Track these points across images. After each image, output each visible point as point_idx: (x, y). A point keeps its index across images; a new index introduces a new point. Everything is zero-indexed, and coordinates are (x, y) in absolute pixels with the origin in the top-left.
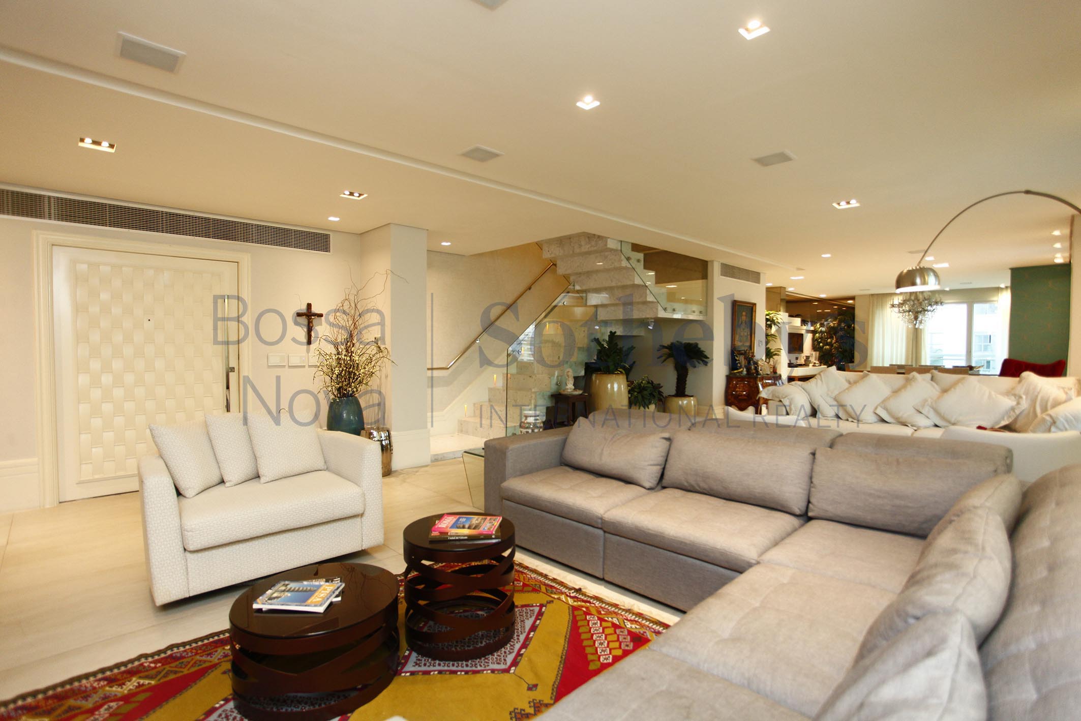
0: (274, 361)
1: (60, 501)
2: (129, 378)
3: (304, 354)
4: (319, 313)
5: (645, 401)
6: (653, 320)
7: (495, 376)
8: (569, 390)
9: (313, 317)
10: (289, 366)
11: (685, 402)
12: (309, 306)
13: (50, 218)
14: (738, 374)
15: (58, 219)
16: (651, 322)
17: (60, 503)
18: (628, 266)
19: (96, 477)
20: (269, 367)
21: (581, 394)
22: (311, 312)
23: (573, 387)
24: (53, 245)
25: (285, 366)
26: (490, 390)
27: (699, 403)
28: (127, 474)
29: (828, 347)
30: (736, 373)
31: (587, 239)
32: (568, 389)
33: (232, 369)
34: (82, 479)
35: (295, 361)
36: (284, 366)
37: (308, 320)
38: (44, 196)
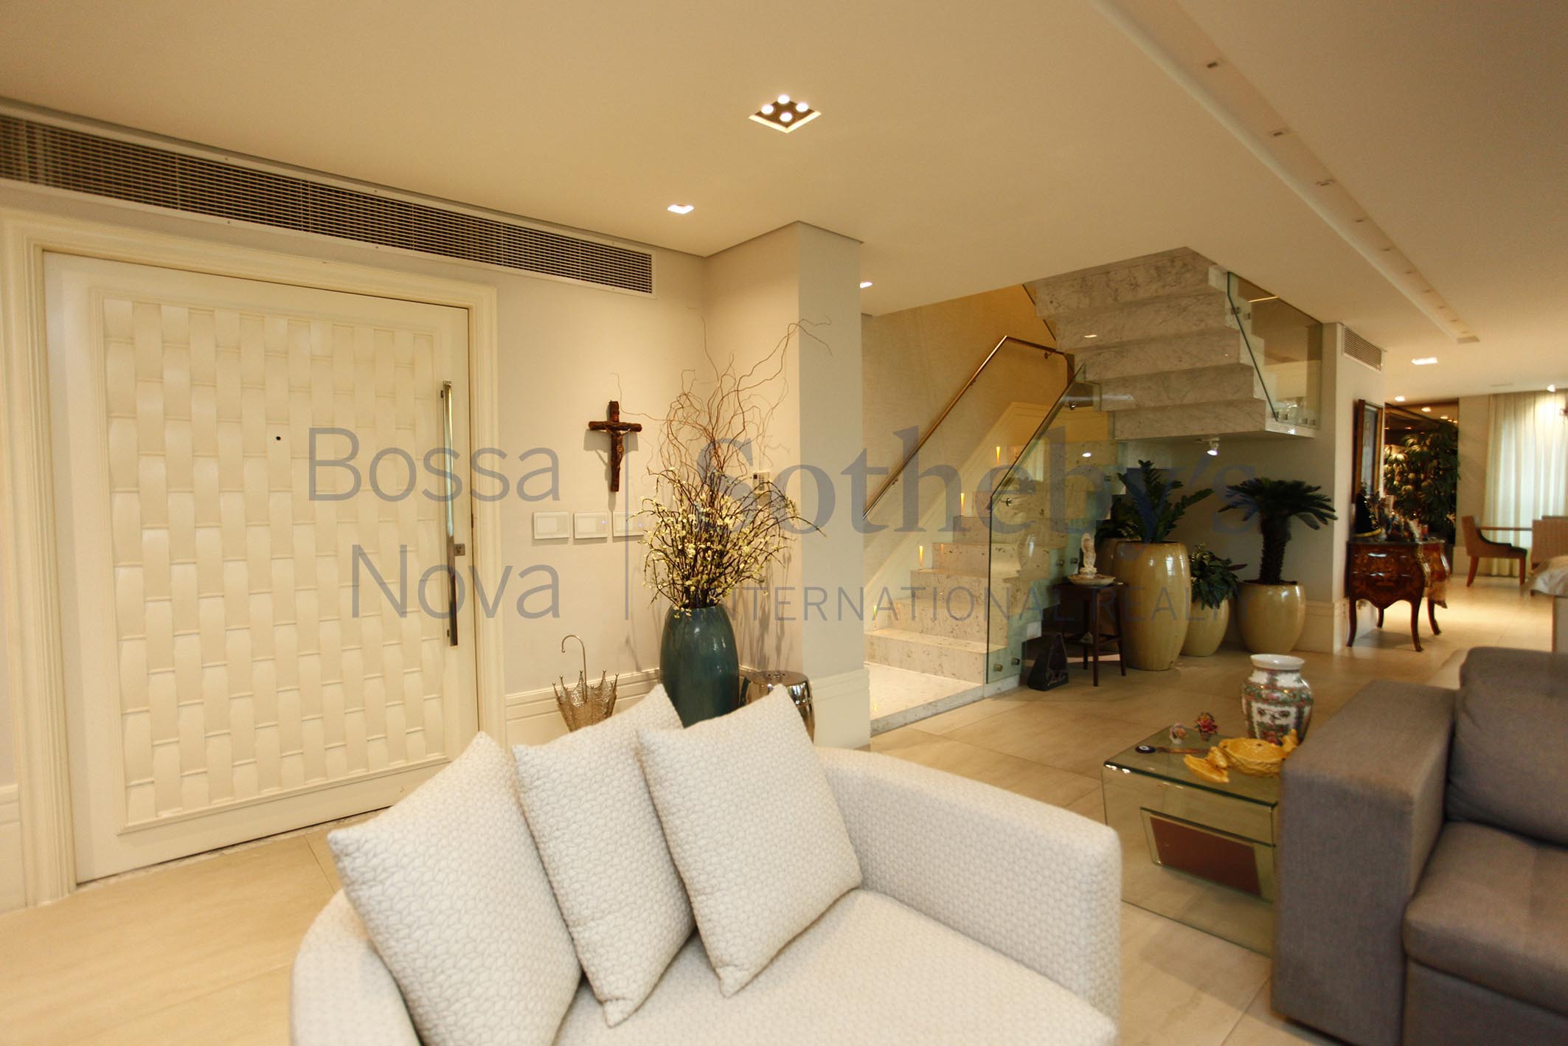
0: (546, 527)
1: (81, 879)
2: (236, 574)
3: (605, 512)
4: (633, 422)
5: (1215, 593)
6: (1217, 439)
7: (921, 548)
8: (1089, 577)
9: (622, 432)
10: (575, 539)
11: (1284, 594)
12: (613, 408)
13: (34, 179)
14: (1371, 539)
15: (56, 184)
16: (1214, 442)
17: (79, 885)
18: (1233, 327)
19: (165, 815)
20: (536, 542)
21: (1110, 585)
22: (618, 421)
23: (1095, 570)
24: (44, 250)
25: (567, 538)
26: (914, 574)
27: (1308, 596)
28: (237, 801)
29: (1409, 487)
30: (1369, 537)
31: (1153, 272)
32: (1086, 574)
33: (459, 550)
34: (130, 824)
35: (587, 528)
36: (564, 540)
37: (612, 437)
38: (17, 122)
